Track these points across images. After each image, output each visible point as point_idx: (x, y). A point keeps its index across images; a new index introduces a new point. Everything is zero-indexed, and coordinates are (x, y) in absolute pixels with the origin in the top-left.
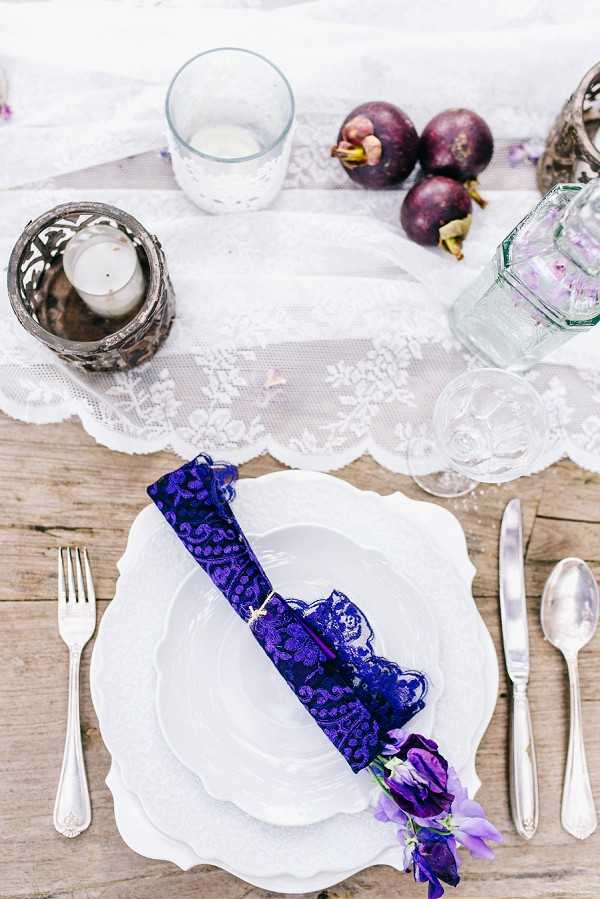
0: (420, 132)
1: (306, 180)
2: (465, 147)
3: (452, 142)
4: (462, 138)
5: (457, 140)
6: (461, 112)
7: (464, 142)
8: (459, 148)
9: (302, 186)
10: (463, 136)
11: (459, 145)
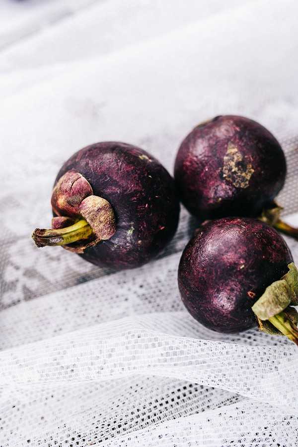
0: (170, 167)
1: (34, 284)
2: (241, 165)
3: (221, 163)
4: (233, 154)
5: (226, 158)
6: (217, 121)
7: (238, 157)
8: (234, 169)
9: (29, 295)
10: (232, 150)
11: (233, 164)
